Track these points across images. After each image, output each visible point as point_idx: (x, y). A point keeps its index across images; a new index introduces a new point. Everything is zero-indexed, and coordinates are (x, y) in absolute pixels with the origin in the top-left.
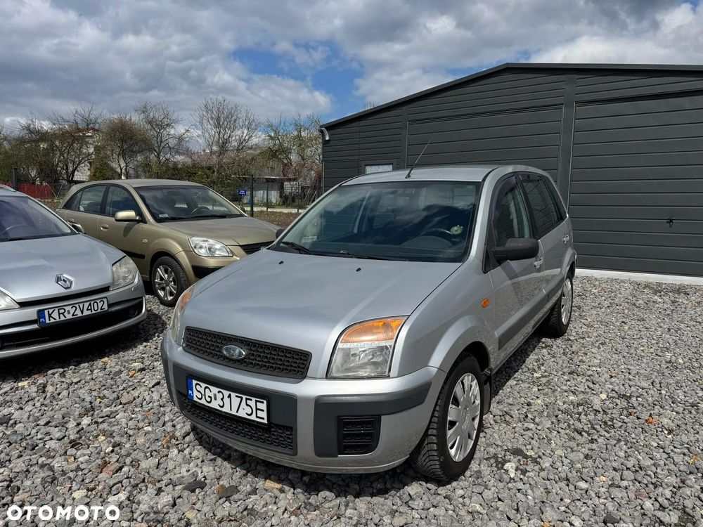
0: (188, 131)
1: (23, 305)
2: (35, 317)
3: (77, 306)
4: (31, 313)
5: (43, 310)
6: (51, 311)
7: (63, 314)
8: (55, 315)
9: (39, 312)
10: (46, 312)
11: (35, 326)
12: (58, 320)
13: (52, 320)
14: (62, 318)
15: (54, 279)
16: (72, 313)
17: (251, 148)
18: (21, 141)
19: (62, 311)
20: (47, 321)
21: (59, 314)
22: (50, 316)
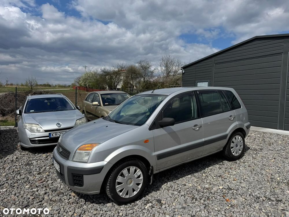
0: (155, 69)
1: (46, 131)
2: (48, 135)
3: (61, 132)
4: (47, 134)
5: (51, 133)
6: (53, 134)
7: (56, 135)
8: (54, 135)
9: (49, 133)
10: (51, 134)
11: (48, 138)
12: (55, 136)
13: (53, 136)
14: (56, 136)
15: (56, 124)
16: (59, 135)
17: (179, 74)
18: (102, 75)
19: (56, 134)
20: (52, 137)
21: (55, 135)
22: (52, 135)
